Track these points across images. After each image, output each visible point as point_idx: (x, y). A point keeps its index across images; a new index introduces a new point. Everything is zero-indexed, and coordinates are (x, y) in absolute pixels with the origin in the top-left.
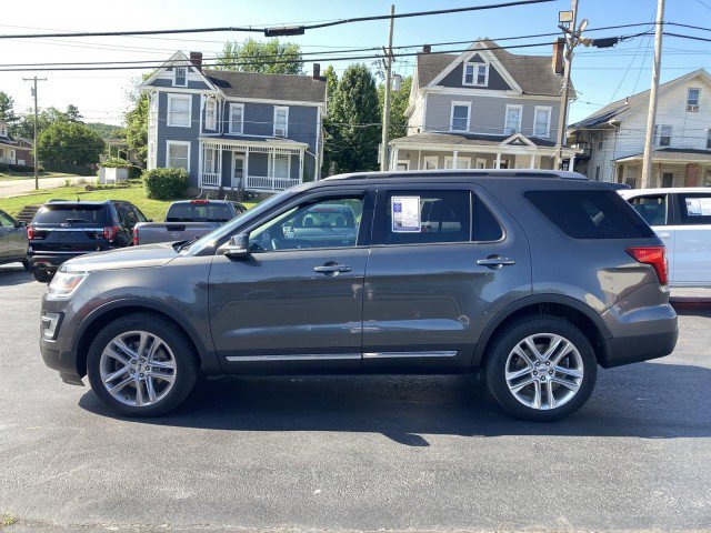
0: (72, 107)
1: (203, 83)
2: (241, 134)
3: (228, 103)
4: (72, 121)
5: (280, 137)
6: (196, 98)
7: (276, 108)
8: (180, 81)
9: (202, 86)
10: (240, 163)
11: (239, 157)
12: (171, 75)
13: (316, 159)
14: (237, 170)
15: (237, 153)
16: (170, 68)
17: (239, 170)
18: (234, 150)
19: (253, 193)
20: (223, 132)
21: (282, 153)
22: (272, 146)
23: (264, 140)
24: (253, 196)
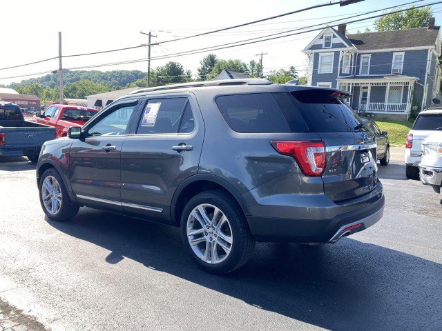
0: (292, 68)
1: (342, 43)
2: (368, 74)
3: (359, 55)
4: (292, 75)
5: (396, 74)
6: (337, 54)
7: (395, 54)
8: (327, 44)
9: (341, 45)
10: (365, 94)
11: (365, 90)
12: (322, 42)
13: (425, 88)
14: (363, 99)
15: (364, 88)
16: (322, 38)
17: (364, 99)
18: (362, 86)
19: (370, 114)
20: (355, 74)
21: (395, 85)
22: (388, 80)
23: (382, 77)
24: (371, 116)
